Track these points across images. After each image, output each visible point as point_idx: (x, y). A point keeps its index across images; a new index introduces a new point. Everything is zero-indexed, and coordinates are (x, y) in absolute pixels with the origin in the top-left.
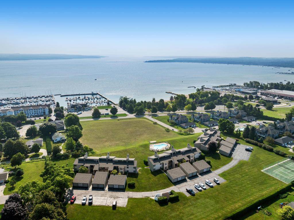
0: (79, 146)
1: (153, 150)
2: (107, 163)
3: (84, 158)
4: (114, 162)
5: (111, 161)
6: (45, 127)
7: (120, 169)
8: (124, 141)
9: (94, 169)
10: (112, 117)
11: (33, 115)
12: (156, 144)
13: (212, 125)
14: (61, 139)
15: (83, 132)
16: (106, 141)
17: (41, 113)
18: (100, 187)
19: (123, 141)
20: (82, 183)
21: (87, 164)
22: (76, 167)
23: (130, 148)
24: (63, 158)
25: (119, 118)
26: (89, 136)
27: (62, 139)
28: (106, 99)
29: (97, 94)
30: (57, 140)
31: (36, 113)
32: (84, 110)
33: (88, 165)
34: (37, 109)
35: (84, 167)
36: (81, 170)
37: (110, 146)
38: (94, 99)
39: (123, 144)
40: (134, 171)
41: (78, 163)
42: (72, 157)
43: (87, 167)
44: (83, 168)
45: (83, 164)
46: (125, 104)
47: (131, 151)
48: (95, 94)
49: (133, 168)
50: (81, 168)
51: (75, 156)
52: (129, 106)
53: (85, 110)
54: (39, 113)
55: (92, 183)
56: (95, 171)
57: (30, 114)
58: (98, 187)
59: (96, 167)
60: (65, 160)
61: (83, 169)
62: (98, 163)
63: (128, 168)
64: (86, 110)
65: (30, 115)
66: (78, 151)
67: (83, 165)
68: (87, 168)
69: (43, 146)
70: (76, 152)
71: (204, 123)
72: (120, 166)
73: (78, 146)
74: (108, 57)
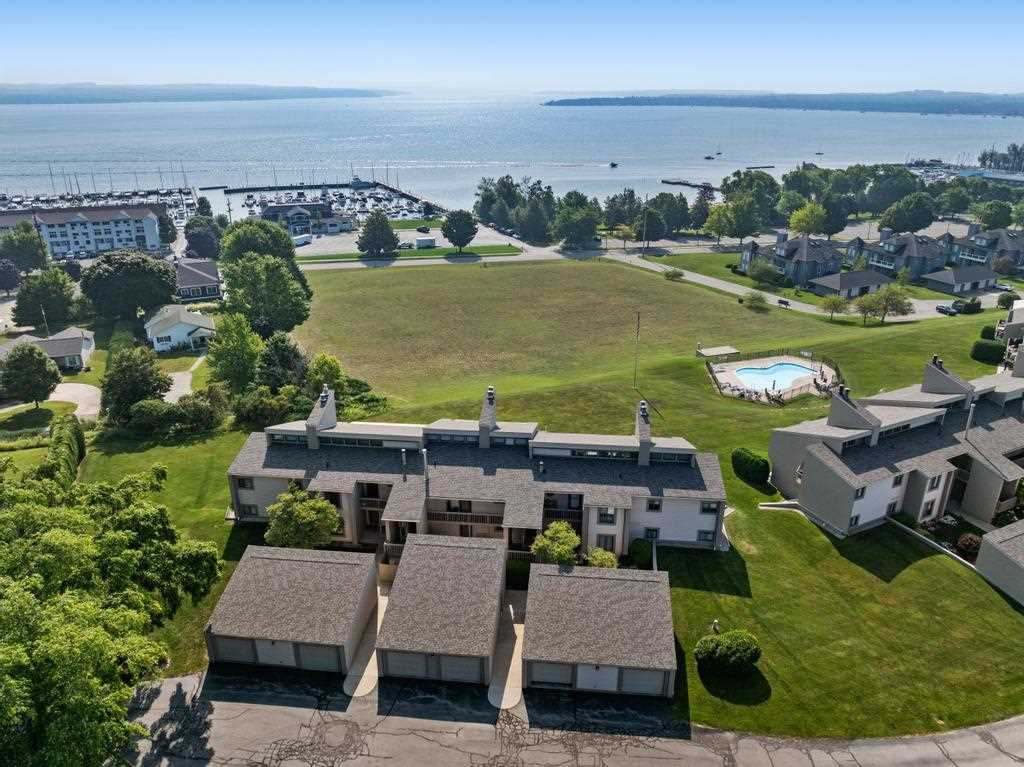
0: (286, 357)
1: (742, 396)
2: (490, 471)
3: (311, 429)
4: (544, 458)
5: (517, 452)
6: (106, 270)
7: (593, 517)
8: (537, 348)
9: (388, 516)
10: (449, 256)
11: (91, 248)
12: (745, 364)
13: (968, 287)
14: (189, 334)
15: (312, 305)
16: (440, 350)
17: (127, 239)
18: (450, 674)
19: (532, 348)
20: (292, 636)
21: (336, 475)
22: (247, 497)
23: (596, 381)
24: (179, 432)
25: (485, 260)
26: (347, 324)
27: (197, 334)
28: (416, 201)
29: (376, 185)
30: (169, 339)
31: (102, 241)
32: (320, 230)
33: (344, 481)
34: (105, 223)
35: (312, 495)
36: (288, 517)
37: (465, 373)
38: (364, 200)
39: (537, 362)
40: (701, 532)
41: (266, 465)
42: (236, 427)
43: (334, 498)
44: (297, 507)
45: (300, 474)
46: (507, 207)
47: (611, 394)
48: (368, 186)
49: (698, 507)
50: (288, 504)
51: (252, 419)
52: (524, 212)
53: (326, 233)
54: (115, 238)
55: (381, 642)
56: (402, 531)
57: (77, 243)
58: (433, 675)
59: (404, 500)
60: (191, 442)
61: (304, 511)
62: (418, 470)
63: (654, 507)
64: (330, 229)
65: (77, 248)
66: (275, 392)
67: (300, 484)
68: (333, 508)
69: (88, 370)
70: (261, 394)
71: (926, 280)
72: (596, 495)
73: (276, 359)
74: (409, 93)
